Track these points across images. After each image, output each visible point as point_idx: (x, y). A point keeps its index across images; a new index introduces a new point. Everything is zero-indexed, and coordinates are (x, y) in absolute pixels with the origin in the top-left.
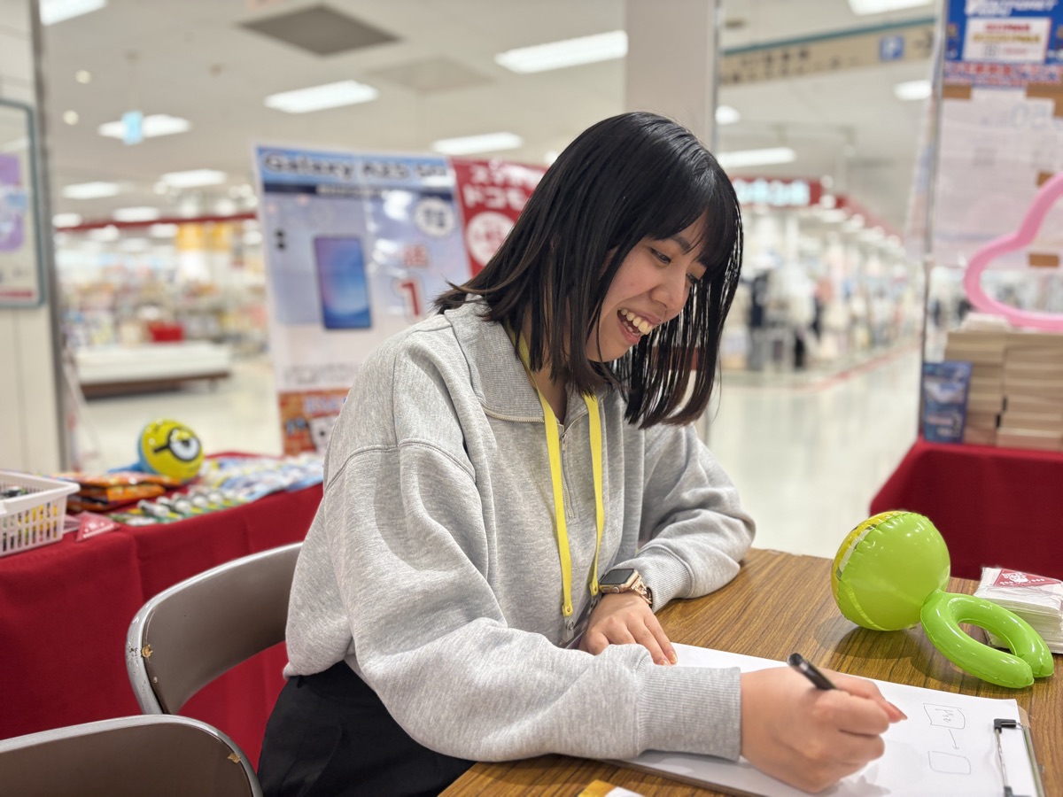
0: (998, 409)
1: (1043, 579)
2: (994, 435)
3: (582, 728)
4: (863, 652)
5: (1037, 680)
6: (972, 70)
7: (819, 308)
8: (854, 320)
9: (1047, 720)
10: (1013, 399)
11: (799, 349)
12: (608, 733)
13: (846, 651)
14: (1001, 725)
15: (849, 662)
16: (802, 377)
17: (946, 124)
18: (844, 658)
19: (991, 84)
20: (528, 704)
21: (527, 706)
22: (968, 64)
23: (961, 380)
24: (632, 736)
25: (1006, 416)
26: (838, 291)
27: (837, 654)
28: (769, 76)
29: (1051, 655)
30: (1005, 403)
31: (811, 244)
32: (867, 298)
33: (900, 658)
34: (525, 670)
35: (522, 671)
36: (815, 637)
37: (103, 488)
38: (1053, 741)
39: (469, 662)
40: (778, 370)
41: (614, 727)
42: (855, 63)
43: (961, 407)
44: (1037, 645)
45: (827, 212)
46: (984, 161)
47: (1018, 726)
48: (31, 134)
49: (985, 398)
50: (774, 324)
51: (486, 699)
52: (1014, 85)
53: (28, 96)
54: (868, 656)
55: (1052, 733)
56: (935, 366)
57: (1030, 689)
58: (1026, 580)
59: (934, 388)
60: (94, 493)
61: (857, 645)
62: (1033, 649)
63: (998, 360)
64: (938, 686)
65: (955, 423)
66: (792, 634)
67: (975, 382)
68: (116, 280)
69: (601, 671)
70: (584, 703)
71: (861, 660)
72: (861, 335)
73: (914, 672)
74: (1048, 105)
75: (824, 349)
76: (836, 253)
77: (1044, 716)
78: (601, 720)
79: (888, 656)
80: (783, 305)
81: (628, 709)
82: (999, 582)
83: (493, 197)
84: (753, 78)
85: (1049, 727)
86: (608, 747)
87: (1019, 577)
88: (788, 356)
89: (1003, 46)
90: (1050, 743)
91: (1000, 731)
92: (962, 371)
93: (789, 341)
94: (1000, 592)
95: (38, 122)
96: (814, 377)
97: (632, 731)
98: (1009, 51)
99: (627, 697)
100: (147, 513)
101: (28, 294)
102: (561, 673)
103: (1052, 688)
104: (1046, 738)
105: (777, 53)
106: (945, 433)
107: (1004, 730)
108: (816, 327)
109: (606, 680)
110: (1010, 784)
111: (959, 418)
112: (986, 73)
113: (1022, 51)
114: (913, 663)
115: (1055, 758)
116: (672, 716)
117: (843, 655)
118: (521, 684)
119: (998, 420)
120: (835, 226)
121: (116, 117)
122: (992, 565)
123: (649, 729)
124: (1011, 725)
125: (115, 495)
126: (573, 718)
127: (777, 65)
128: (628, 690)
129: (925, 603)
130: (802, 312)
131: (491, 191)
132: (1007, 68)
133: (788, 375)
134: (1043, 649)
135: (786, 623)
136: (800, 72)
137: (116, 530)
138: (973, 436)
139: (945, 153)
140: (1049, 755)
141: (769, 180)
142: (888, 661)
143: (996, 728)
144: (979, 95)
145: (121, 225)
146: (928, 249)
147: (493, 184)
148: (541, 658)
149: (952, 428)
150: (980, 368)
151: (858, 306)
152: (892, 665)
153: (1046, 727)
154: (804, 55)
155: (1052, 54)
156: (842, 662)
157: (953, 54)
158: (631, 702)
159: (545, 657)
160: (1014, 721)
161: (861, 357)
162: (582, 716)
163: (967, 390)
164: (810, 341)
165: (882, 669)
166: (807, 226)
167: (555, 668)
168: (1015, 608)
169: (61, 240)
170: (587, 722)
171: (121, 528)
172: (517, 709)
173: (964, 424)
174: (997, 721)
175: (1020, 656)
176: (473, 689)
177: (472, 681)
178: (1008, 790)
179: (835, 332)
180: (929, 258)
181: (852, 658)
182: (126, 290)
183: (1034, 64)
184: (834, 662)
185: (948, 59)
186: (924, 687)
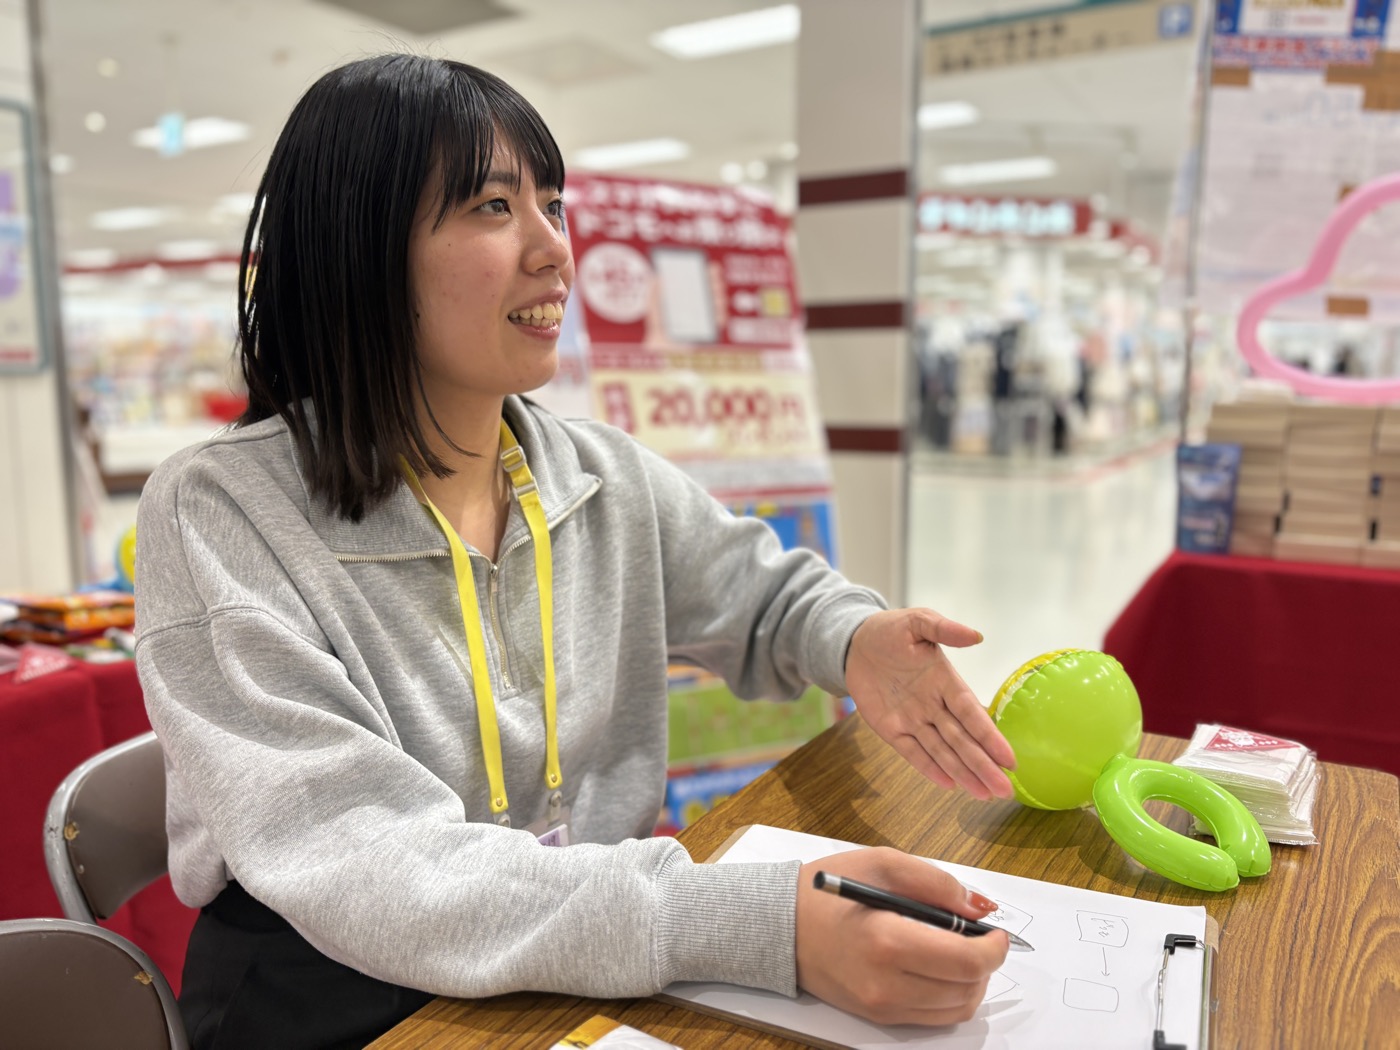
0: (1276, 508)
1: (1275, 741)
2: (1270, 542)
3: (580, 962)
4: (1017, 838)
5: (1245, 880)
6: (1252, 47)
7: (1087, 372)
8: (1134, 390)
9: (1245, 936)
10: (1298, 495)
11: (1059, 427)
12: (617, 968)
13: (995, 838)
14: (1175, 943)
15: (995, 853)
16: (1063, 464)
17: (1216, 121)
18: (990, 847)
19: (1278, 66)
20: (500, 928)
21: (499, 931)
22: (1246, 38)
23: (1227, 469)
24: (647, 970)
25: (1290, 518)
26: (1113, 349)
27: (982, 842)
28: (1010, 59)
29: (1268, 847)
30: (1286, 501)
31: (1082, 287)
32: (1154, 359)
33: (1065, 847)
34: (494, 882)
35: (490, 883)
36: (959, 819)
37: (60, 613)
38: (1246, 967)
39: (413, 879)
40: (1031, 454)
41: (623, 960)
42: (1126, 40)
43: (1227, 507)
44: (1250, 832)
45: (1098, 242)
46: (1266, 171)
47: (1197, 945)
48: (27, 145)
49: (1259, 493)
50: (1025, 394)
51: (439, 926)
52: (1308, 67)
53: (22, 92)
54: (1022, 845)
55: (1247, 954)
56: (1195, 450)
57: (1234, 892)
58: (1252, 742)
59: (1192, 479)
60: (49, 619)
61: (1013, 829)
62: (1244, 837)
63: (1277, 441)
64: (1107, 887)
65: (1219, 526)
66: (928, 816)
67: (1248, 471)
68: (162, 337)
69: (605, 884)
70: (581, 930)
71: (1011, 849)
72: (1145, 408)
73: (1080, 866)
74: (1356, 93)
75: (1095, 427)
76: (1114, 298)
77: (1243, 932)
78: (605, 951)
79: (1051, 845)
80: (1038, 369)
81: (642, 935)
82: (1213, 744)
83: (615, 223)
84: (989, 62)
85: (1245, 947)
86: (616, 985)
87: (1242, 737)
88: (1044, 439)
89: (1293, 13)
90: (1241, 968)
91: (1172, 952)
92: (1228, 457)
93: (1045, 416)
94: (1210, 757)
95: (37, 129)
96: (1079, 464)
97: (647, 964)
98: (1302, 20)
99: (639, 918)
100: (117, 646)
101: (25, 355)
102: (546, 882)
103: (1264, 892)
104: (1238, 962)
105: (1021, 29)
106: (1205, 540)
107: (1178, 950)
108: (1083, 397)
109: (611, 895)
110: (1165, 1028)
111: (1223, 519)
112: (1270, 50)
113: (1320, 21)
114: (1081, 855)
115: (1242, 990)
116: (703, 940)
117: (990, 844)
118: (488, 901)
119: (1278, 523)
120: (1112, 263)
121: (150, 122)
122: (1209, 721)
123: (673, 958)
124: (1188, 943)
125: (78, 621)
126: (567, 951)
127: (1021, 46)
128: (641, 909)
129: (1102, 773)
130: (1064, 378)
131: (614, 215)
132: (1300, 43)
133: (1044, 460)
134: (1258, 839)
135: (925, 799)
136: (1053, 53)
137: (69, 669)
138: (1245, 545)
139: (1215, 161)
140: (1235, 986)
141: (1020, 200)
142: (1050, 850)
143: (1166, 947)
144: (1260, 82)
145: (169, 265)
146: (1190, 290)
147: (616, 206)
148: (519, 863)
149: (1215, 533)
150: (1252, 452)
151: (1141, 370)
152: (1051, 858)
153: (1241, 946)
154: (1057, 30)
155: (1361, 24)
156: (986, 853)
157: (1225, 24)
158: (646, 925)
159: (525, 861)
160: (1194, 938)
161: (1144, 438)
162: (579, 947)
163: (1235, 482)
164: (1074, 417)
165: (1037, 861)
166: (1076, 263)
167: (537, 875)
168: (1226, 781)
169: (72, 285)
170: (586, 954)
171: (78, 665)
172: (484, 937)
173: (1232, 528)
174: (1169, 937)
175: (1224, 848)
176: (419, 913)
177: (419, 902)
178: (1159, 1036)
179: (1110, 404)
180: (1191, 303)
181: (1001, 847)
182: (173, 351)
183: (1336, 39)
184: (974, 852)
185: (1219, 31)
186: (1087, 888)
